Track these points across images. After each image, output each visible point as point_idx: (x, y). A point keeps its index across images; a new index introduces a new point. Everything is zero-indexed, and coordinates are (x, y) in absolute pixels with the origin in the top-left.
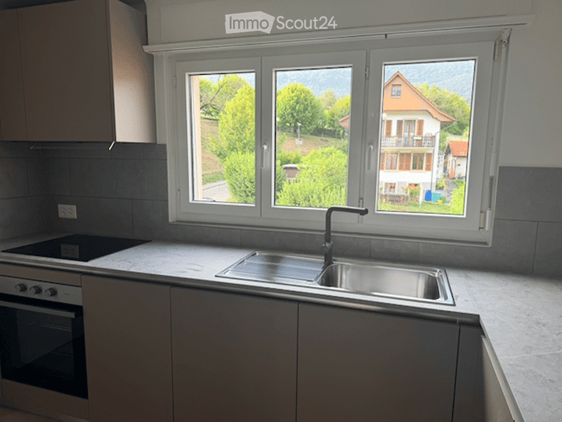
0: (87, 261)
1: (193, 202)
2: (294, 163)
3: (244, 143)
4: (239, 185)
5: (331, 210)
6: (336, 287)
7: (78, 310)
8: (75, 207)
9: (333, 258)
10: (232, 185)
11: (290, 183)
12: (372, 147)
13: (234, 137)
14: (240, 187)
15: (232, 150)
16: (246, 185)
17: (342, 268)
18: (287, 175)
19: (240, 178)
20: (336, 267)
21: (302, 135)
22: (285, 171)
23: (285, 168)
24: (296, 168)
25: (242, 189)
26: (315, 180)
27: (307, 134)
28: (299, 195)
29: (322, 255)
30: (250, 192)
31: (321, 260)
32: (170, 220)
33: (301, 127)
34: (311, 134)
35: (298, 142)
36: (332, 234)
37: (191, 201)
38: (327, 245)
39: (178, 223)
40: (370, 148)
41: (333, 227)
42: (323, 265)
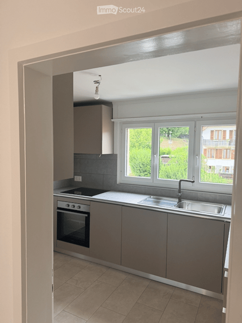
0: (92, 196)
1: (127, 176)
2: (167, 154)
3: (139, 144)
4: (136, 166)
5: (181, 181)
6: (183, 208)
7: (88, 213)
8: (81, 177)
9: (182, 200)
10: (132, 166)
11: (165, 166)
12: (197, 157)
13: (135, 140)
14: (137, 168)
15: (133, 147)
16: (140, 166)
17: (185, 204)
18: (163, 161)
19: (137, 162)
20: (183, 203)
21: (172, 138)
22: (162, 158)
23: (163, 157)
24: (168, 157)
25: (138, 168)
26: (179, 164)
27: (175, 137)
28: (171, 173)
29: (177, 198)
30: (142, 170)
31: (177, 200)
32: (118, 183)
33: (172, 134)
34: (178, 137)
35: (170, 142)
36: (181, 190)
37: (125, 176)
38: (179, 194)
39: (121, 184)
40: (196, 158)
41: (182, 187)
42: (178, 202)
